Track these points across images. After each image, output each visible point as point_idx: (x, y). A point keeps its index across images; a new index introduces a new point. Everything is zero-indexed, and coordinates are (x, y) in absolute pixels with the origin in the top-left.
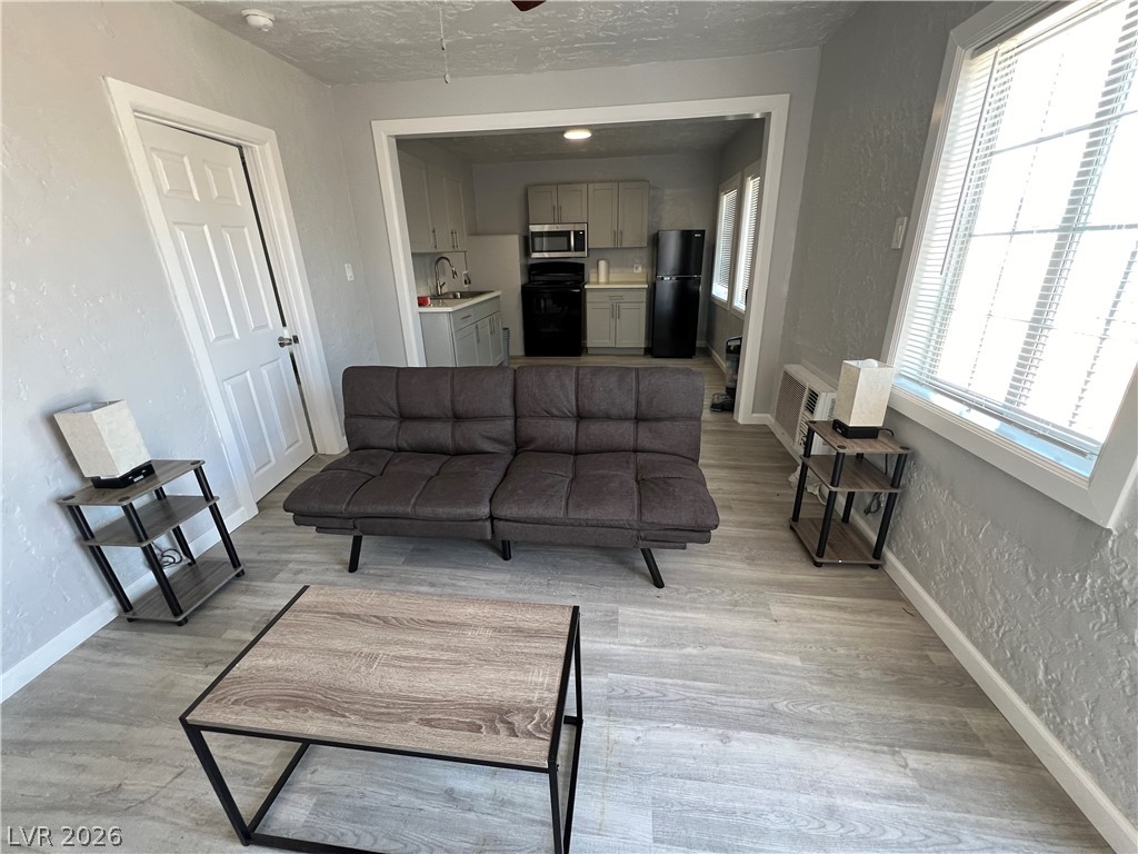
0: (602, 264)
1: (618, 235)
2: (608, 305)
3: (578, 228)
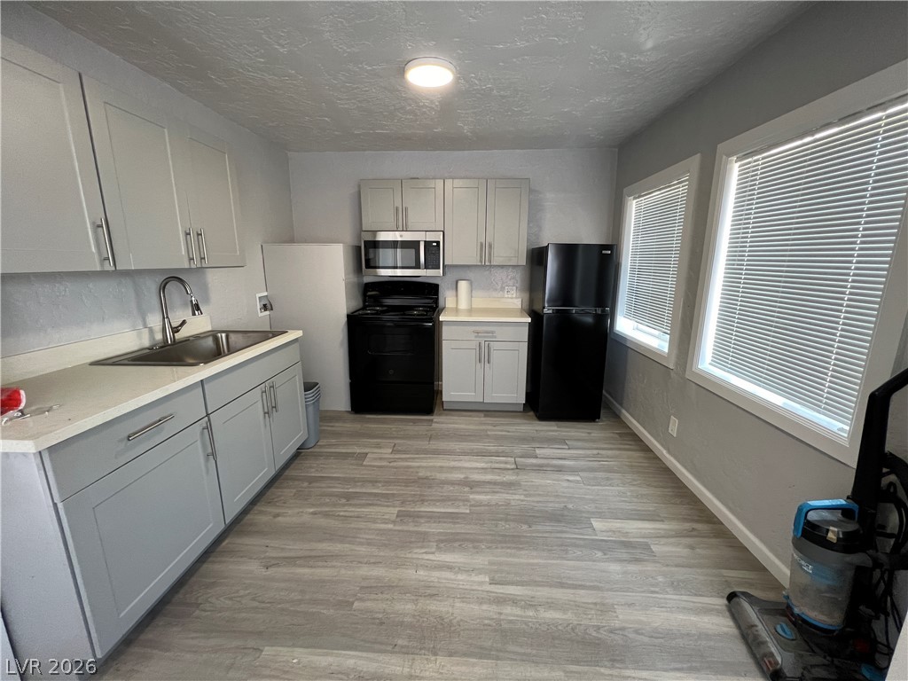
0: (463, 285)
1: (485, 248)
2: (474, 344)
3: (431, 237)
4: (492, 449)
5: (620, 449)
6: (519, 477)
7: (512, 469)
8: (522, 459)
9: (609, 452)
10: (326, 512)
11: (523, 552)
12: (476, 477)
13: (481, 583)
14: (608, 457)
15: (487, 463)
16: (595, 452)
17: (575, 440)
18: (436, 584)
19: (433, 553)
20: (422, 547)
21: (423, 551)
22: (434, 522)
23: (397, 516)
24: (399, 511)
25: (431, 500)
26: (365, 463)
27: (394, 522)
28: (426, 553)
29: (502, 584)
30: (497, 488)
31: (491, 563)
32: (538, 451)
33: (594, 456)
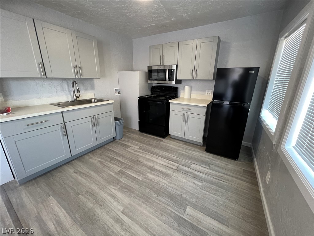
2: (182, 114)
4: (174, 158)
5: (237, 178)
6: (173, 174)
7: (174, 169)
8: (182, 166)
9: (230, 178)
10: (102, 162)
11: (144, 206)
12: (157, 167)
13: (119, 210)
14: (226, 180)
15: (166, 163)
16: (221, 175)
17: (216, 166)
18: (105, 202)
19: (115, 190)
20: (114, 186)
21: (114, 187)
22: (127, 179)
23: (118, 171)
24: (121, 170)
25: (134, 170)
26: (127, 150)
27: (115, 173)
28: (113, 189)
29: (125, 215)
30: (160, 175)
31: (129, 204)
32: (193, 165)
33: (219, 176)
